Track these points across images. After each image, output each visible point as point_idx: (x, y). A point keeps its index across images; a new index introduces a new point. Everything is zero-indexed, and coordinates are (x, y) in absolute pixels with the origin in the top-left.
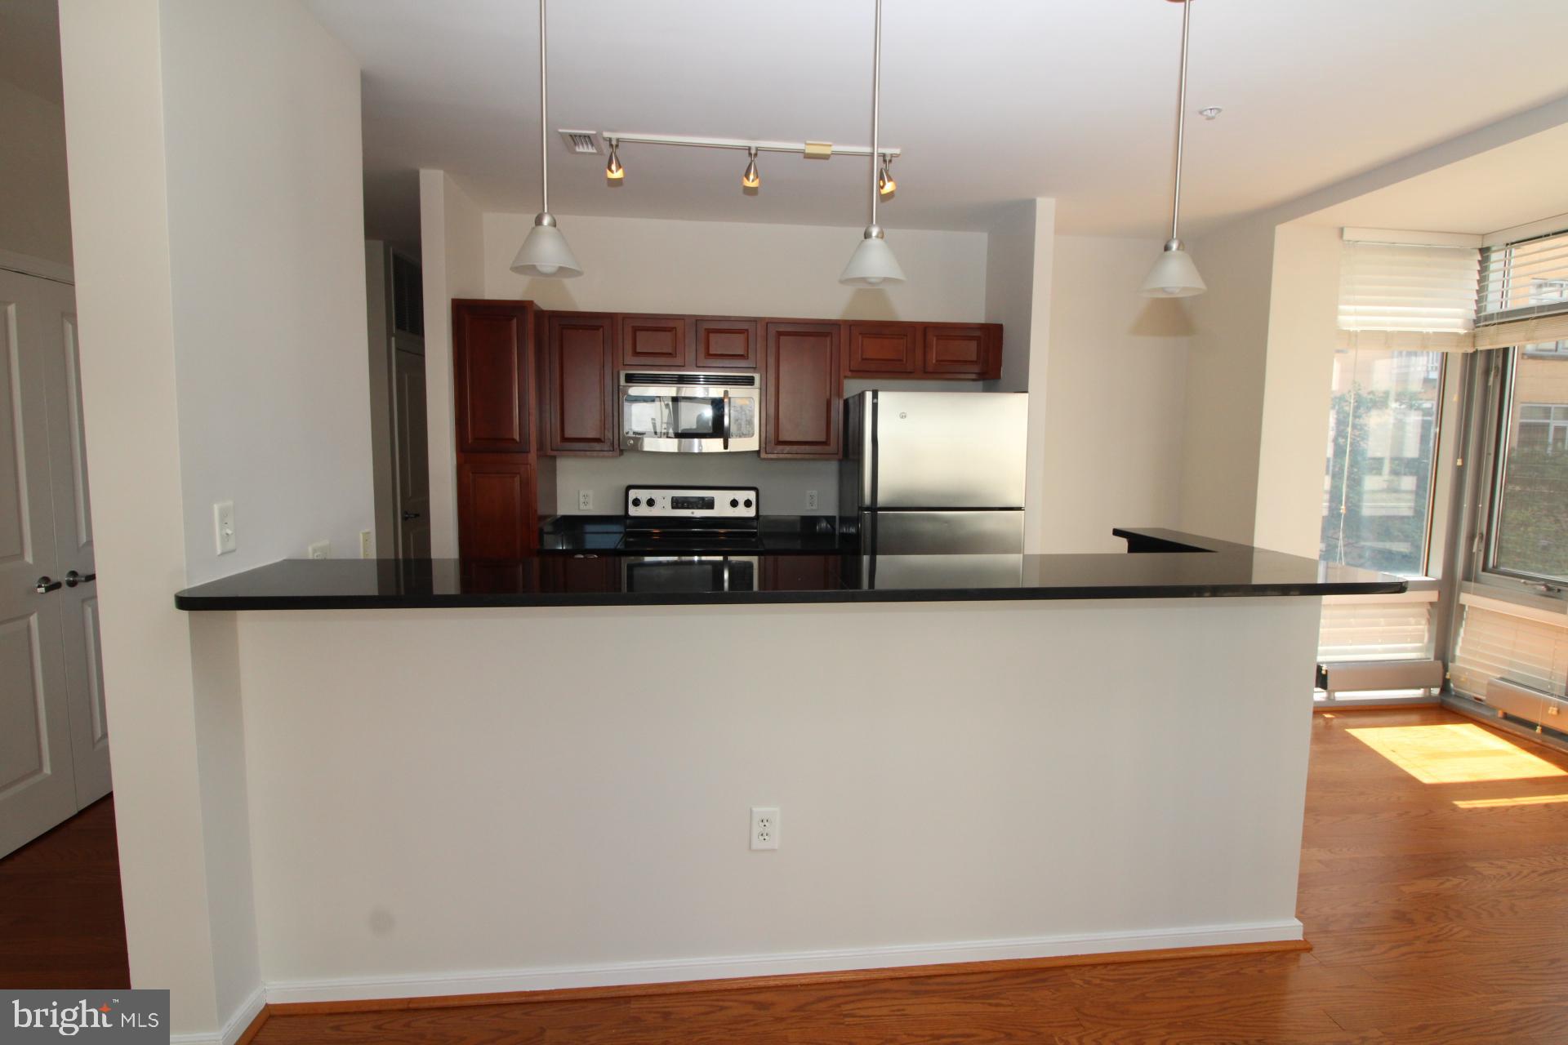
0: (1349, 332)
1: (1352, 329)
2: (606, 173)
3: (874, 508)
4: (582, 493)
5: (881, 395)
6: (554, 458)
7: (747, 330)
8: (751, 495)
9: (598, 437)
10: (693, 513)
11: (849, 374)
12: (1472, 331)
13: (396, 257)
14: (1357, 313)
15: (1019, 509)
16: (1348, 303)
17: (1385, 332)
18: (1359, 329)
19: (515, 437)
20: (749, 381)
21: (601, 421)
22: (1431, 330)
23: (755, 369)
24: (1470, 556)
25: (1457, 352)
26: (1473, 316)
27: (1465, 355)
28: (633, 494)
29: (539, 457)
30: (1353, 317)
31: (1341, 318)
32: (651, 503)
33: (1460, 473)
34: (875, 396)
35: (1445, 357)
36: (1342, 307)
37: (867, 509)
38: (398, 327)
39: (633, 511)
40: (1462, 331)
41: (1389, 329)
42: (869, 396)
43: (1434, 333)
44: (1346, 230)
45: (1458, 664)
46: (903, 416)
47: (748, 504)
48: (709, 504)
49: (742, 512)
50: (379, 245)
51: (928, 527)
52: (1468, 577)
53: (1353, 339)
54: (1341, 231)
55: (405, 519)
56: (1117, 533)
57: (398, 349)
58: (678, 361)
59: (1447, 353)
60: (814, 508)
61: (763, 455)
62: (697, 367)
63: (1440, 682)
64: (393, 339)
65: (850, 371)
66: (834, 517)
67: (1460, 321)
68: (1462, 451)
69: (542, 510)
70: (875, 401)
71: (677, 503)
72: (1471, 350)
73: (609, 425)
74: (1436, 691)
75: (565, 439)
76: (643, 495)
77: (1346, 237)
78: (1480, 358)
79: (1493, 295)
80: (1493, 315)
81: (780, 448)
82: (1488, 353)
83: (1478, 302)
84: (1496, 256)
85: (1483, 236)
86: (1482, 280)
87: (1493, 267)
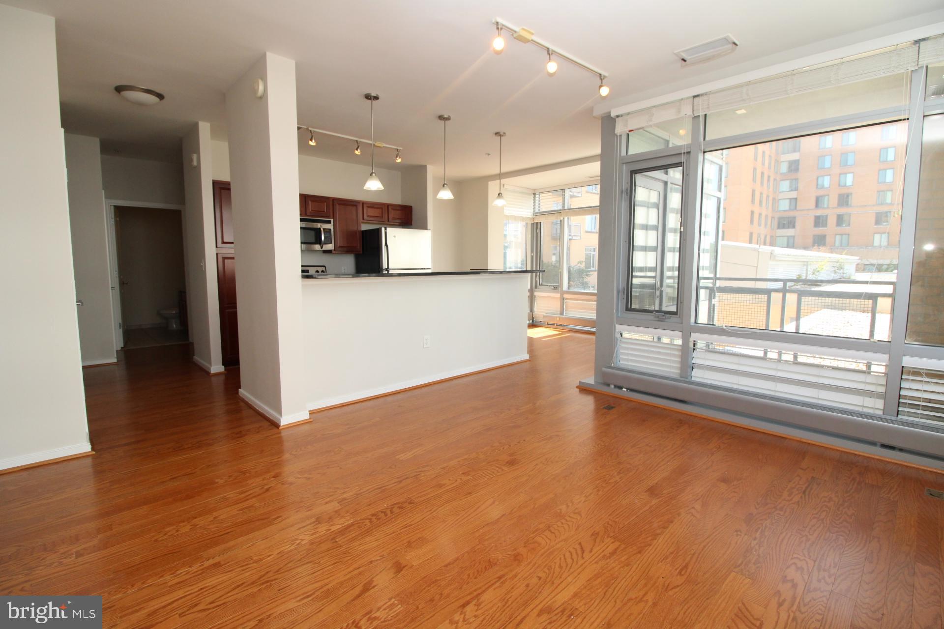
1: (507, 214)
2: (309, 142)
3: (388, 269)
5: (388, 229)
7: (326, 202)
8: (323, 269)
11: (363, 221)
14: (508, 210)
16: (506, 207)
18: (510, 215)
24: (536, 281)
25: (530, 223)
26: (533, 213)
27: (532, 224)
31: (505, 211)
33: (532, 257)
34: (386, 229)
35: (527, 224)
36: (504, 208)
37: (385, 269)
40: (532, 217)
41: (515, 215)
42: (383, 229)
43: (526, 217)
44: (505, 185)
45: (535, 313)
46: (395, 237)
47: (323, 272)
52: (536, 287)
53: (508, 218)
59: (540, 223)
61: (333, 251)
62: (307, 215)
63: (532, 319)
67: (530, 214)
68: (532, 252)
70: (386, 231)
72: (533, 222)
74: (531, 321)
77: (505, 187)
78: (535, 225)
79: (537, 207)
80: (537, 213)
81: (340, 249)
82: (537, 223)
83: (534, 208)
84: (537, 196)
85: (534, 190)
86: (534, 202)
87: (536, 199)
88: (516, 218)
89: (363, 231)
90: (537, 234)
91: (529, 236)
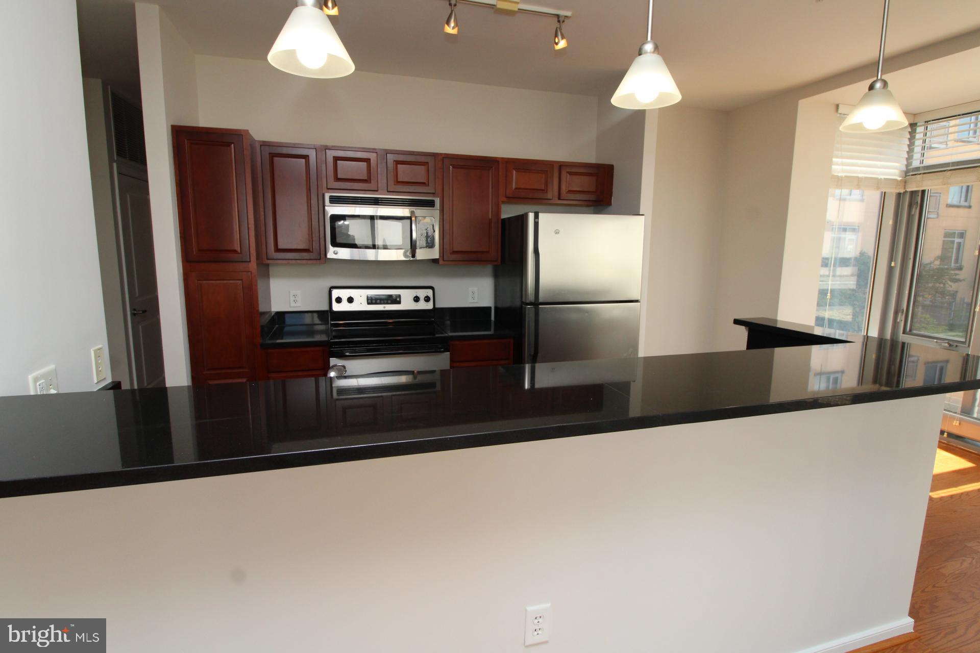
0: (838, 176)
1: (840, 175)
3: (536, 304)
4: (292, 294)
5: (541, 215)
6: (268, 265)
7: (428, 163)
8: (429, 293)
9: (307, 248)
10: (385, 307)
11: (505, 199)
12: (904, 179)
13: (113, 95)
14: (843, 164)
15: (637, 301)
16: (837, 157)
17: (858, 177)
18: (843, 175)
19: (236, 249)
20: (430, 204)
21: (309, 235)
22: (883, 177)
23: (433, 194)
24: (895, 324)
25: (893, 191)
26: (904, 169)
27: (899, 195)
28: (336, 293)
29: (258, 264)
30: (841, 166)
31: (833, 167)
32: (350, 300)
33: (891, 270)
34: (536, 217)
35: (885, 194)
36: (834, 160)
37: (530, 304)
38: (118, 155)
39: (336, 307)
40: (899, 179)
41: (860, 175)
42: (531, 216)
43: (885, 179)
44: (840, 106)
46: (557, 232)
47: (427, 299)
48: (396, 300)
49: (422, 305)
50: (98, 83)
51: (574, 316)
53: (840, 182)
54: (837, 106)
55: (133, 315)
56: (737, 322)
57: (119, 173)
58: (372, 186)
60: (475, 301)
61: (441, 262)
62: (388, 191)
64: (115, 165)
65: (507, 197)
66: (490, 308)
67: (897, 172)
68: (891, 258)
69: (262, 308)
70: (537, 220)
71: (371, 301)
72: (902, 191)
73: (315, 238)
75: (278, 250)
76: (344, 294)
77: (840, 111)
78: (908, 196)
79: (917, 156)
80: (917, 169)
81: (454, 257)
82: (913, 193)
83: (907, 159)
84: (920, 129)
85: (915, 115)
86: (911, 145)
87: (918, 136)
88: (858, 182)
89: (504, 220)
90: (910, 216)
91: (889, 222)
